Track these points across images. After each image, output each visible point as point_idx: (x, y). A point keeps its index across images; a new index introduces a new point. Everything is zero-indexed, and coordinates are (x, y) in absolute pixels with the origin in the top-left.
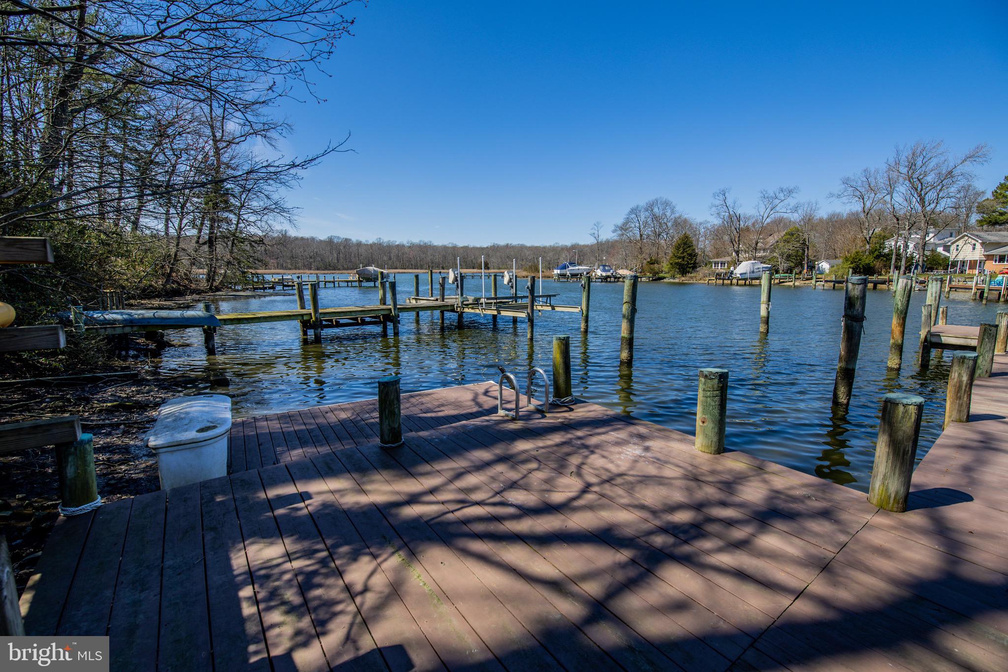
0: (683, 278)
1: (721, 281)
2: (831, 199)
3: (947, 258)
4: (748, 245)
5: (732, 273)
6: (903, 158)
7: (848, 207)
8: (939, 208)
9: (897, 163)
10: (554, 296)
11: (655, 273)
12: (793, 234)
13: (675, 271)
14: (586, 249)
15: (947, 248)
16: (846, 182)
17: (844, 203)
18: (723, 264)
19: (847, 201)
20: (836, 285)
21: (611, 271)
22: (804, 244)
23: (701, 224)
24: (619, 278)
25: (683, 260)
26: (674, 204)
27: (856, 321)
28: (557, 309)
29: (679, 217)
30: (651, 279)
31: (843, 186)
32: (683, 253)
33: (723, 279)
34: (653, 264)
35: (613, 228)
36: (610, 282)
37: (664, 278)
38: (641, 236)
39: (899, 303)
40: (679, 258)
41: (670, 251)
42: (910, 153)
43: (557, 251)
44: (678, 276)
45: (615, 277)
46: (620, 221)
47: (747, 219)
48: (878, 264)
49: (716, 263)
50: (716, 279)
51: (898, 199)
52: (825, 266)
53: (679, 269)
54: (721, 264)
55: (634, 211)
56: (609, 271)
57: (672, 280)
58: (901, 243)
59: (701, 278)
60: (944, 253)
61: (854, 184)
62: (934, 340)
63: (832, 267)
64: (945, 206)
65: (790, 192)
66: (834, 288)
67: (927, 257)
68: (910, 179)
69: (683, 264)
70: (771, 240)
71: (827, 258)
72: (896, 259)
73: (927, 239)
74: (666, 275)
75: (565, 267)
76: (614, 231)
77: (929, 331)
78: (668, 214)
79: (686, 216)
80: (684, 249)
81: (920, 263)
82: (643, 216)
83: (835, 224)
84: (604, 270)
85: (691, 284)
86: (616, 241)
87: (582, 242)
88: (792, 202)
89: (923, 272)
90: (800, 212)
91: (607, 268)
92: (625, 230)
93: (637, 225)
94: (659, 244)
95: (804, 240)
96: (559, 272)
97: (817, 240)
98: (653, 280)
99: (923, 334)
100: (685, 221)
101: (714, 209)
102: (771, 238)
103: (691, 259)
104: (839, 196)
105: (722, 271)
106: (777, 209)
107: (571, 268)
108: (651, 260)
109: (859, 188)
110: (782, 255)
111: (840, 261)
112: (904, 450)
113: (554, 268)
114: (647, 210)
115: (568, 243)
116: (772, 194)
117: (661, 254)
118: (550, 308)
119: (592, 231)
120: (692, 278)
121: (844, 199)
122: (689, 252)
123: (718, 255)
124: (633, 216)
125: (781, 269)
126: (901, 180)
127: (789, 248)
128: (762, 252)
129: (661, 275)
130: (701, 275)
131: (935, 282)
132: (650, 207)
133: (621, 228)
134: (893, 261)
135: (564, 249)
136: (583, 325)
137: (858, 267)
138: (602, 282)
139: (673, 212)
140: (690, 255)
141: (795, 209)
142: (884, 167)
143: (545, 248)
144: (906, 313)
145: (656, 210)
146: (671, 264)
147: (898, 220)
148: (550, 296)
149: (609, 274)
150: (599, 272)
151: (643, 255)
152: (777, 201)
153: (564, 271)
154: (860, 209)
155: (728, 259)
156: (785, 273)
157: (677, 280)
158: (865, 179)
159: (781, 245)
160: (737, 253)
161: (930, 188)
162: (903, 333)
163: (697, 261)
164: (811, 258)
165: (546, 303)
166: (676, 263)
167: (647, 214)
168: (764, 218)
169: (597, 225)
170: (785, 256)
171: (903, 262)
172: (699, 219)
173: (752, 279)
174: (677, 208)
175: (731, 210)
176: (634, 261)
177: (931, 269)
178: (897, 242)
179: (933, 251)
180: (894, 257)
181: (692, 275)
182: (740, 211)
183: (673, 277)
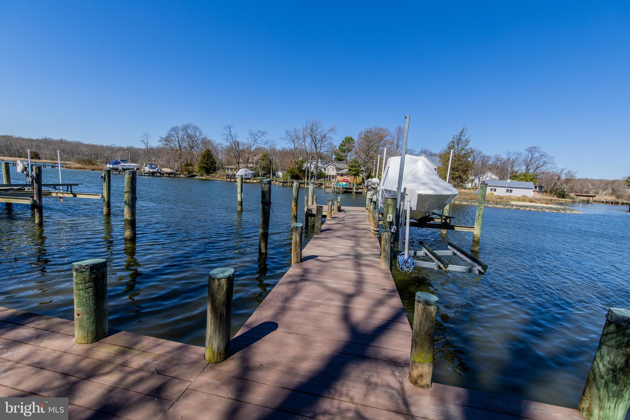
0: (208, 177)
1: (229, 180)
2: (282, 140)
3: (325, 174)
4: (244, 160)
5: (235, 175)
6: (309, 126)
7: (289, 146)
8: (322, 151)
9: (307, 127)
10: (77, 185)
11: (190, 172)
12: (265, 157)
13: (203, 172)
14: (140, 151)
15: (325, 170)
16: (287, 132)
17: (287, 143)
18: (232, 169)
19: (288, 142)
20: (284, 184)
21: (157, 169)
22: (270, 162)
23: (219, 144)
24: (163, 174)
25: (208, 165)
26: (201, 129)
27: (266, 205)
28: (79, 196)
29: (205, 138)
30: (187, 176)
31: (286, 135)
32: (207, 161)
33: (231, 178)
34: (188, 166)
35: (159, 139)
36: (156, 176)
37: (196, 176)
38: (180, 147)
39: (294, 195)
40: (205, 164)
41: (200, 158)
42: (311, 123)
43: (114, 150)
44: (205, 175)
45: (161, 174)
46: (164, 135)
47: (244, 145)
48: (301, 175)
49: (228, 169)
50: (227, 178)
51: (307, 144)
52: (280, 174)
53: (205, 171)
54: (231, 169)
55: (174, 129)
56: (155, 168)
57: (201, 177)
58: (309, 165)
59: (218, 177)
60: (324, 171)
61: (290, 135)
62: (310, 212)
63: (283, 175)
64: (323, 150)
65: (263, 133)
66: (283, 186)
67: (318, 172)
68: (311, 135)
69: (208, 168)
70: (256, 158)
71: (282, 170)
72: (307, 173)
73: (318, 164)
74: (197, 174)
75: (117, 163)
76: (160, 141)
77: (308, 208)
78: (198, 135)
79: (209, 138)
80: (208, 159)
81: (316, 175)
82: (181, 134)
83: (284, 154)
84: (151, 168)
85: (212, 180)
86: (162, 149)
87: (136, 146)
88: (264, 139)
89: (317, 179)
90: (268, 145)
91: (153, 166)
92: (169, 141)
93: (177, 139)
94: (193, 154)
95: (270, 160)
96: (111, 166)
97: (276, 161)
98: (188, 177)
99: (306, 209)
100: (209, 141)
101: (224, 136)
102: (255, 157)
103: (212, 165)
104: (284, 139)
105: (231, 173)
106: (258, 141)
107: (122, 164)
108: (187, 163)
109: (292, 137)
110: (260, 166)
111: (286, 172)
112: (221, 314)
113: (107, 163)
114: (183, 130)
115: (125, 146)
116: (254, 133)
117: (194, 160)
118: (71, 196)
119: (143, 139)
120: (213, 176)
121: (287, 141)
122: (211, 160)
123: (229, 164)
124: (174, 133)
125: (260, 174)
126: (308, 135)
127: (264, 163)
128: (251, 164)
129: (194, 174)
130: (219, 175)
131: (311, 184)
132: (185, 128)
133: (165, 140)
134: (306, 174)
135: (120, 149)
136: (105, 210)
137: (293, 176)
138: (149, 176)
139: (200, 134)
140: (212, 162)
141: (266, 143)
142: (301, 128)
143: (102, 147)
144: (297, 200)
145: (189, 131)
146: (200, 167)
147: (307, 154)
148: (71, 185)
149: (155, 170)
150: (147, 169)
151: (182, 160)
152: (257, 137)
153: (116, 166)
154: (293, 148)
155: (234, 167)
156: (263, 177)
157: (204, 178)
158: (294, 133)
159: (260, 161)
160: (238, 163)
161: (318, 141)
162: (297, 209)
163: (216, 166)
164: (274, 169)
165: (67, 191)
166: (203, 167)
167: (184, 133)
168: (251, 146)
169: (146, 135)
170: (262, 167)
171: (310, 175)
172: (218, 141)
173: (246, 179)
174: (203, 132)
175: (234, 138)
176: (176, 164)
177: (320, 178)
178: (307, 165)
179: (320, 170)
180: (306, 172)
181: (214, 175)
182: (239, 140)
183: (202, 175)
